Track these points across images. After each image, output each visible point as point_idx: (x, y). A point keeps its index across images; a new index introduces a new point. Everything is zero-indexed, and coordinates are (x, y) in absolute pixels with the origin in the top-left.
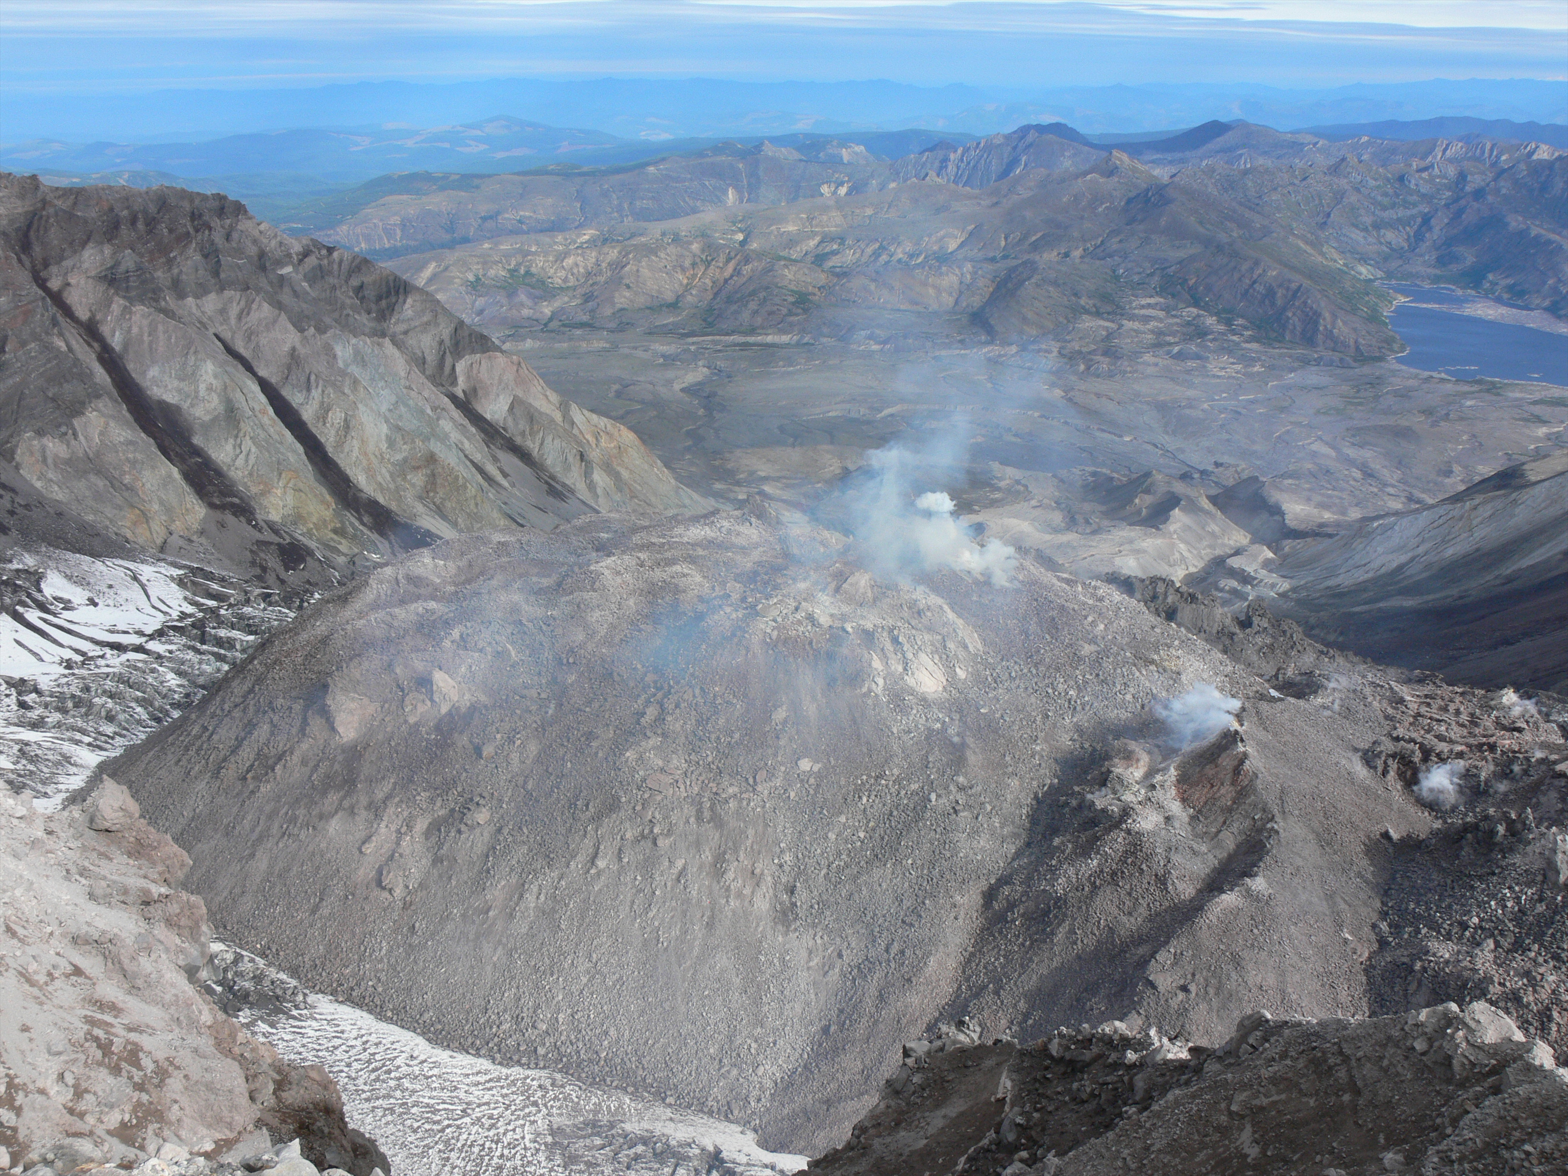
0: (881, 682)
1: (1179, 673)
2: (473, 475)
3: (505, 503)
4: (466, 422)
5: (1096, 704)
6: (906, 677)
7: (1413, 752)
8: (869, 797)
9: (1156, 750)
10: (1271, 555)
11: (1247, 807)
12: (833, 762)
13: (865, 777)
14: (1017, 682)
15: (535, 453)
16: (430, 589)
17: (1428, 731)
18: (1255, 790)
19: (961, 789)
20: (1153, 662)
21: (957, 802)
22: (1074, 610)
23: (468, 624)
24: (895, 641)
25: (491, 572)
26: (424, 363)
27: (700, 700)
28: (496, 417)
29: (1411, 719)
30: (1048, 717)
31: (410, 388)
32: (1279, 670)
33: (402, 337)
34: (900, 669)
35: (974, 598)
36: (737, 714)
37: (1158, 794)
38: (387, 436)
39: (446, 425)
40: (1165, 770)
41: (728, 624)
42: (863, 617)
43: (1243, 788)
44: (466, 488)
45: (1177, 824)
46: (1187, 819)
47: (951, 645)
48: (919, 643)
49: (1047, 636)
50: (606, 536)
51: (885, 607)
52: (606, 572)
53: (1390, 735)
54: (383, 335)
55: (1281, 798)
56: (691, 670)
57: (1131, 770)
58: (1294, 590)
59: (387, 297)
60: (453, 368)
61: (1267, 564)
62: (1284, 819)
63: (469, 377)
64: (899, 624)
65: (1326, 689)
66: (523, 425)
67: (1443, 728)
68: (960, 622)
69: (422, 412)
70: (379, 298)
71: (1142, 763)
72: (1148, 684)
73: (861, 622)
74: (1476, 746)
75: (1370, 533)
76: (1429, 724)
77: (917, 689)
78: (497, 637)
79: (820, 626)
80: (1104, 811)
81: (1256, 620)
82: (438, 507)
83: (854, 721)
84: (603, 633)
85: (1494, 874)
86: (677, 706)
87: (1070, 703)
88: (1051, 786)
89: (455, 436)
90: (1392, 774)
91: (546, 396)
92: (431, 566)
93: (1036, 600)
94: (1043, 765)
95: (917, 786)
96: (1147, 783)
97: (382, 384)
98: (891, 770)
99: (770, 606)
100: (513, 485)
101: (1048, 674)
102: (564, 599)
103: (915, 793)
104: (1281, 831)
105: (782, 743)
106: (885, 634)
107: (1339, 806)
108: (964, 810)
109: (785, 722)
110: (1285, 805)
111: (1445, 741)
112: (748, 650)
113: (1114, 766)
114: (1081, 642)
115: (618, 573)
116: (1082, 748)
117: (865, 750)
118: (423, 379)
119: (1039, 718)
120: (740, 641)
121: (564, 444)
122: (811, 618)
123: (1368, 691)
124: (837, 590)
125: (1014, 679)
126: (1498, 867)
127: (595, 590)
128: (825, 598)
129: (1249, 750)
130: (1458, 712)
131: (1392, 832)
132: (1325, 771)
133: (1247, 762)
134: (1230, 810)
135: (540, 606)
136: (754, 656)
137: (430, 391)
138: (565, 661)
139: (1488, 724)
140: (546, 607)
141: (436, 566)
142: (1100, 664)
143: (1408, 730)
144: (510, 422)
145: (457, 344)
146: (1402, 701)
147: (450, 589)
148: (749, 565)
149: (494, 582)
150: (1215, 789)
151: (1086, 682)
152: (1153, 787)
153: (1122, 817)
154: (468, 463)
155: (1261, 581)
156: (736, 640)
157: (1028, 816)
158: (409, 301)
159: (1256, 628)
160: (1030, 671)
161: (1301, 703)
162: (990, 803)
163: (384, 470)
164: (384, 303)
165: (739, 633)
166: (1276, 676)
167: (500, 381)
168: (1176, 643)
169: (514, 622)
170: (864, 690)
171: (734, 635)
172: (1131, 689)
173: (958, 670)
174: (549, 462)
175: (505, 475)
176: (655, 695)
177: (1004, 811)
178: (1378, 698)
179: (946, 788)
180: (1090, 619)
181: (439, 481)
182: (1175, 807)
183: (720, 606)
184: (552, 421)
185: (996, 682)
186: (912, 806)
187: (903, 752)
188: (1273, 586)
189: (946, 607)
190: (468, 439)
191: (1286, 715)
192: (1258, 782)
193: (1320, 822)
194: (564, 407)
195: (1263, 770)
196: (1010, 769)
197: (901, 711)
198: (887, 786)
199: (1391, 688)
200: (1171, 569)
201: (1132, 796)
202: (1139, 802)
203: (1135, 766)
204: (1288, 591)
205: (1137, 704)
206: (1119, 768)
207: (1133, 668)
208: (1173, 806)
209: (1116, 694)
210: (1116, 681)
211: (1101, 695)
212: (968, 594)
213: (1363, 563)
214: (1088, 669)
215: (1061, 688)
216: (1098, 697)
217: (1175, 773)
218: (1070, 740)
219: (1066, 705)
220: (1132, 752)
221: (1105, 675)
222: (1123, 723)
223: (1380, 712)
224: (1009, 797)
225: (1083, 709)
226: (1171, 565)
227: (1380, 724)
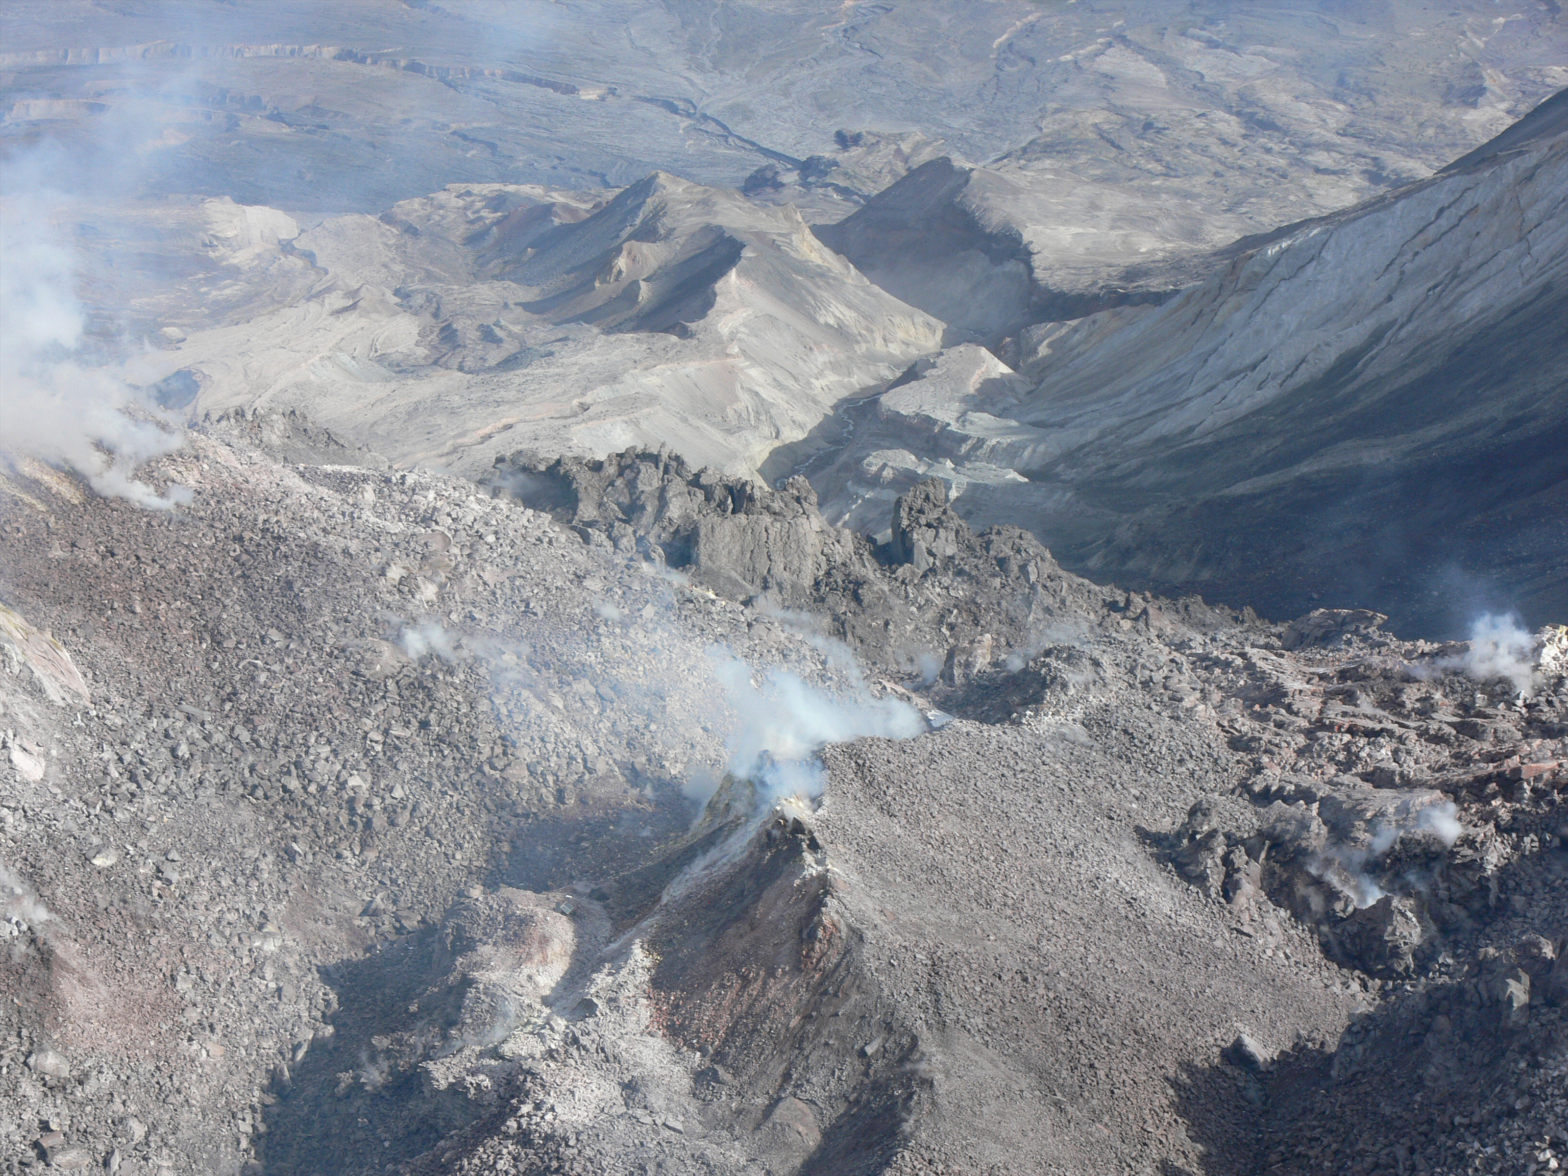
1: (659, 695)
5: (425, 805)
7: (1304, 825)
9: (596, 906)
10: (1003, 369)
11: (841, 1025)
14: (196, 769)
17: (1346, 767)
18: (859, 975)
19: (54, 1087)
20: (581, 671)
21: (45, 1127)
22: (346, 552)
29: (1301, 740)
30: (292, 856)
32: (951, 655)
35: (57, 553)
37: (604, 1027)
40: (621, 956)
43: (827, 976)
45: (657, 1100)
46: (686, 1082)
49: (274, 634)
53: (1245, 787)
55: (932, 990)
57: (527, 969)
61: (990, 396)
62: (945, 1044)
65: (1064, 686)
67: (1385, 753)
71: (555, 947)
72: (569, 732)
74: (1469, 786)
75: (1256, 278)
76: (1347, 747)
80: (456, 1090)
81: (921, 539)
85: (1512, 1113)
87: (352, 811)
88: (316, 1045)
93: (239, 539)
94: (289, 991)
96: (572, 1000)
101: (283, 740)
104: (939, 1077)
107: (1099, 993)
108: (67, 1145)
110: (945, 1003)
111: (1392, 785)
113: (478, 966)
114: (370, 640)
116: (399, 930)
119: (267, 864)
123: (1185, 680)
125: (187, 764)
126: (1520, 1094)
129: (836, 869)
130: (1426, 709)
131: (1253, 1045)
132: (1062, 904)
133: (832, 902)
134: (798, 1040)
139: (1503, 725)
142: (429, 696)
143: (1295, 770)
146: (1277, 695)
150: (754, 989)
151: (393, 748)
152: (587, 1008)
153: (504, 1100)
157: (255, 1139)
159: (923, 562)
160: (232, 737)
161: (994, 732)
162: (141, 1116)
166: (947, 675)
168: (649, 612)
172: (524, 752)
173: (17, 756)
178: (1217, 696)
180: (395, 573)
182: (652, 1054)
185: (133, 778)
188: (1012, 453)
191: (945, 767)
192: (867, 951)
193: (1045, 1039)
195: (878, 919)
196: (193, 1015)
199: (1250, 666)
200: (733, 442)
201: (533, 1040)
202: (551, 1054)
203: (538, 957)
204: (1055, 463)
205: (543, 790)
206: (493, 969)
207: (525, 693)
208: (646, 1051)
209: (480, 769)
210: (479, 734)
211: (440, 778)
212: (37, 543)
213: (1248, 361)
214: (396, 711)
215: (324, 772)
216: (429, 785)
217: (648, 963)
218: (364, 913)
219: (344, 819)
220: (525, 921)
221: (447, 722)
222: (506, 847)
223: (1218, 731)
224: (197, 1094)
225: (392, 823)
226: (729, 432)
227: (1216, 762)
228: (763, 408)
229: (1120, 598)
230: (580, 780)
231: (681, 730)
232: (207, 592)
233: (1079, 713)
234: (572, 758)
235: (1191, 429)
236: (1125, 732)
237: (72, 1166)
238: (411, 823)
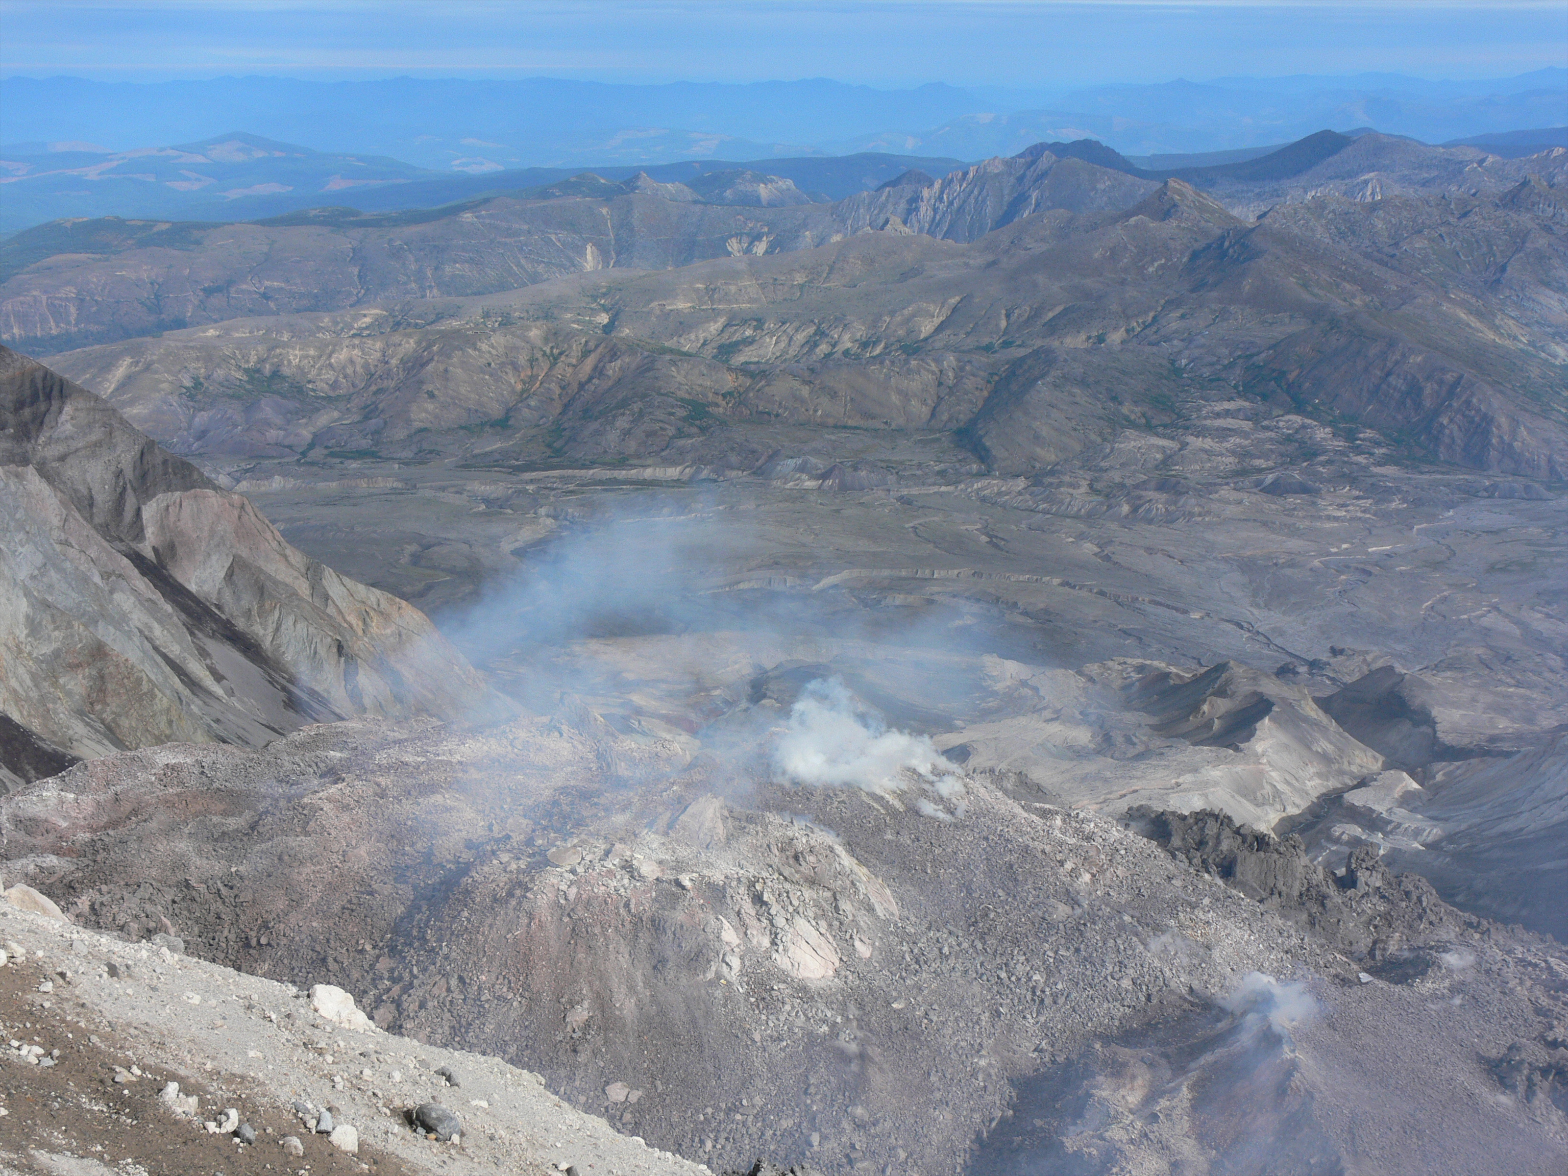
0: (735, 962)
1: (1208, 948)
2: (166, 678)
3: (217, 721)
4: (157, 596)
5: (1074, 995)
6: (775, 955)
8: (716, 1140)
9: (1163, 1062)
10: (1415, 786)
11: (1297, 1145)
12: (660, 1088)
13: (709, 1110)
14: (952, 961)
15: (267, 644)
16: (51, 838)
18: (1309, 1118)
19: (859, 1126)
20: (1166, 930)
21: (853, 1146)
22: (1043, 852)
23: (104, 888)
24: (758, 899)
25: (151, 810)
26: (91, 506)
27: (458, 996)
28: (206, 588)
30: (999, 1014)
31: (66, 543)
32: (1375, 943)
33: (55, 464)
34: (766, 942)
35: (889, 836)
36: (513, 1015)
37: (1162, 1129)
38: (27, 617)
39: (124, 601)
40: (1175, 1091)
41: (504, 878)
42: (709, 865)
43: (1292, 1116)
44: (153, 697)
46: (1206, 1166)
47: (846, 906)
48: (796, 903)
49: (1000, 892)
50: (338, 755)
51: (744, 849)
52: (327, 806)
53: (1542, 1038)
54: (25, 461)
55: (1350, 1131)
56: (445, 950)
57: (1122, 1092)
58: (1450, 838)
59: (32, 404)
60: (138, 513)
61: (1407, 800)
62: (1356, 1163)
63: (162, 527)
64: (765, 874)
65: (1441, 968)
66: (248, 600)
68: (862, 872)
69: (86, 579)
70: (20, 405)
71: (1139, 1082)
72: (1157, 963)
73: (705, 872)
77: (794, 974)
78: (149, 907)
79: (642, 878)
80: (1078, 1155)
81: (1362, 876)
82: (109, 728)
83: (694, 1021)
84: (315, 898)
86: (422, 1005)
87: (1034, 993)
88: (1003, 1121)
89: (138, 617)
90: (1541, 1098)
91: (285, 557)
92: (53, 802)
93: (986, 839)
94: (990, 1088)
95: (790, 1123)
96: (1146, 1112)
97: (21, 536)
98: (751, 1098)
99: (567, 850)
100: (231, 693)
101: (1000, 950)
102: (257, 848)
103: (784, 1134)
105: (582, 1058)
106: (742, 890)
108: (864, 1158)
109: (587, 1025)
110: (1357, 1139)
112: (531, 917)
113: (1095, 1087)
114: (1052, 901)
115: (346, 808)
116: (1053, 1062)
117: (711, 1069)
118: (88, 530)
119: (985, 1017)
120: (520, 903)
121: (311, 629)
122: (628, 867)
123: (1510, 972)
124: (670, 826)
125: (948, 957)
127: (307, 834)
128: (653, 839)
129: (1301, 1057)
132: (1429, 1091)
133: (1297, 1075)
135: (219, 858)
136: (541, 926)
137: (98, 547)
138: (254, 942)
140: (230, 860)
141: (62, 802)
142: (1081, 935)
144: (228, 597)
145: (144, 476)
147: (84, 836)
148: (547, 792)
149: (153, 825)
150: (1249, 1118)
151: (1059, 961)
152: (1154, 1117)
153: (1104, 1164)
154: (159, 659)
155: (1399, 825)
156: (513, 902)
157: (965, 1167)
158: (68, 409)
159: (1362, 888)
160: (973, 946)
161: (1398, 988)
162: (904, 1147)
163: (21, 670)
164: (27, 412)
165: (518, 892)
166: (1371, 953)
167: (212, 532)
168: (1206, 901)
169: (178, 885)
170: (710, 975)
171: (510, 894)
172: (1131, 971)
173: (857, 943)
174: (288, 657)
175: (219, 678)
176: (388, 990)
177: (927, 1160)
178: (1528, 983)
179: (837, 1124)
180: (1069, 866)
181: (110, 686)
182: (1188, 1149)
183: (493, 852)
184: (294, 594)
185: (917, 962)
186: (782, 1153)
187: (770, 1070)
188: (1417, 833)
189: (839, 849)
190: (159, 621)
191: (1367, 1005)
192: (1315, 1105)
194: (313, 574)
195: (1323, 1088)
196: (938, 1095)
197: (767, 1007)
198: (744, 1124)
199: (1549, 968)
200: (1259, 811)
201: (1122, 1132)
202: (1132, 1141)
203: (1129, 1086)
204: (1441, 840)
205: (1140, 994)
206: (1103, 1090)
207: (1134, 939)
208: (1185, 1146)
209: (1106, 978)
210: (1107, 959)
211: (1083, 980)
212: (878, 830)
213: (1557, 795)
214: (1063, 941)
215: (1020, 970)
216: (1077, 984)
217: (1190, 1096)
218: (1035, 1050)
219: (1029, 997)
220: (1124, 1065)
221: (1090, 950)
222: (1117, 1023)
223: (1528, 1003)
224: (936, 1139)
225: (1055, 1003)
226: (1257, 805)
227: (1525, 1020)
228: (1277, 794)
229: (1474, 919)
230: (1160, 990)
231: (1219, 968)
232: (967, 866)
233: (1447, 983)
234: (1157, 977)
235: (1522, 829)
236: (1473, 997)
237: (866, 1170)
238: (1065, 1004)
